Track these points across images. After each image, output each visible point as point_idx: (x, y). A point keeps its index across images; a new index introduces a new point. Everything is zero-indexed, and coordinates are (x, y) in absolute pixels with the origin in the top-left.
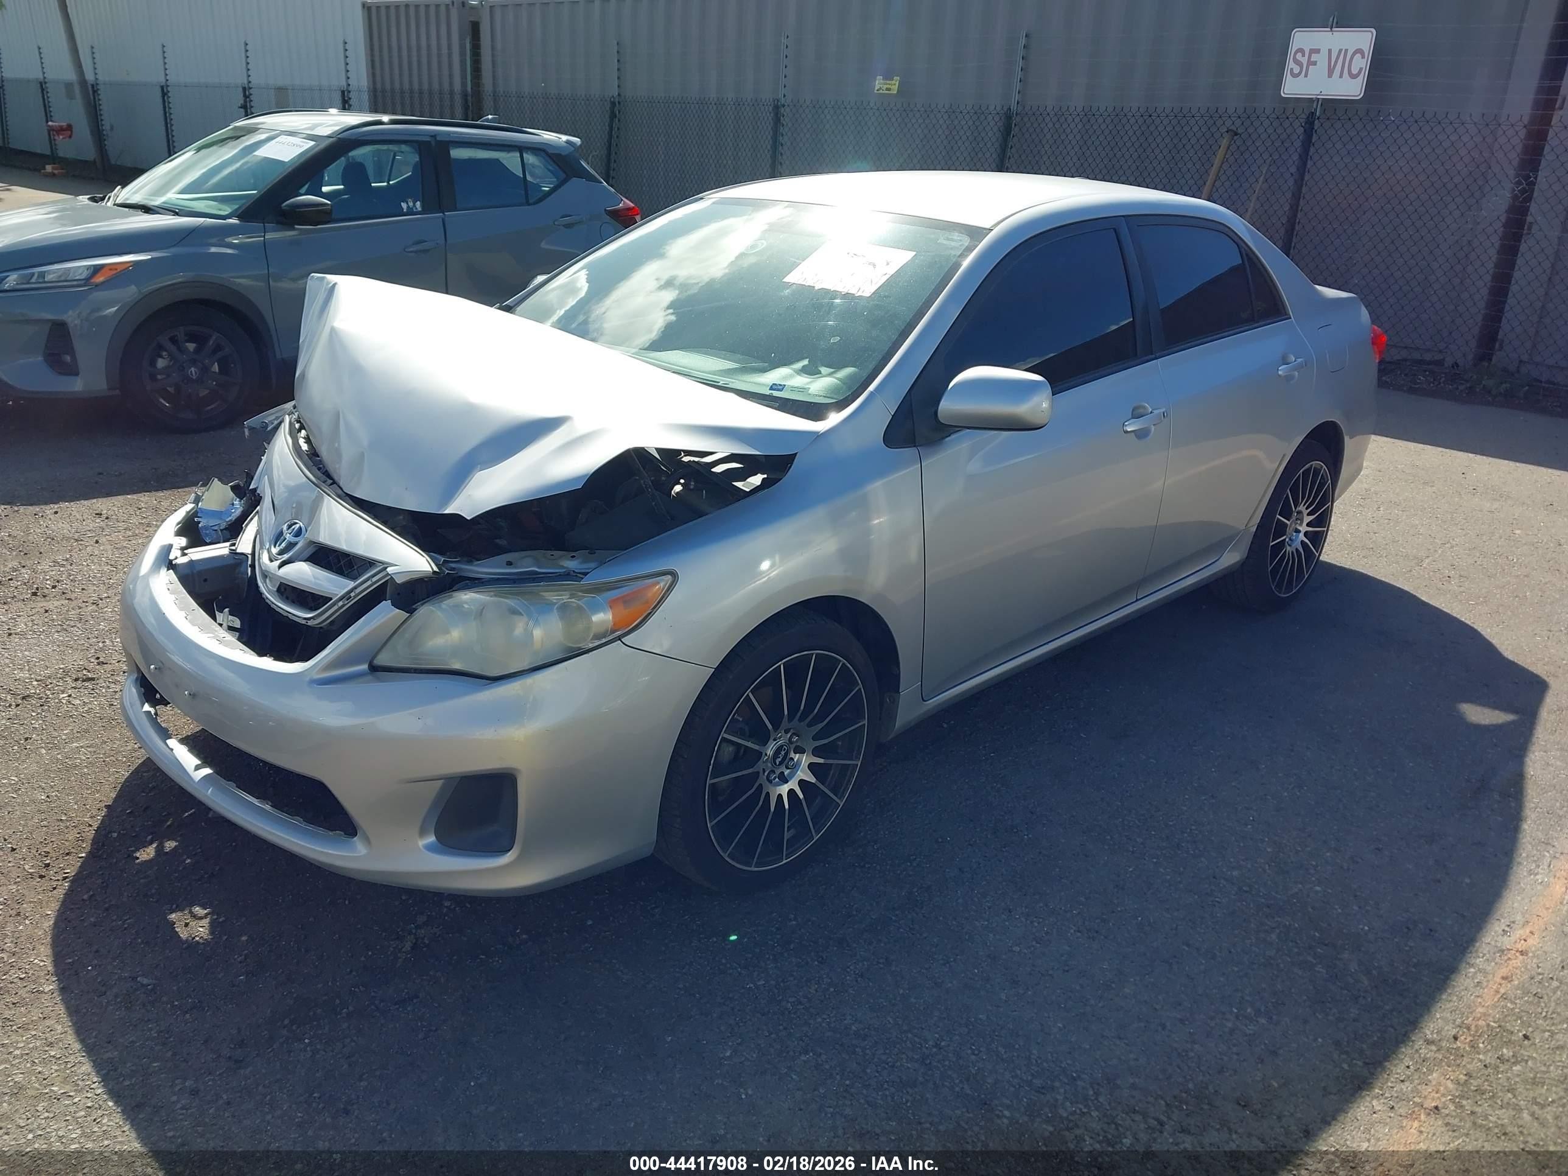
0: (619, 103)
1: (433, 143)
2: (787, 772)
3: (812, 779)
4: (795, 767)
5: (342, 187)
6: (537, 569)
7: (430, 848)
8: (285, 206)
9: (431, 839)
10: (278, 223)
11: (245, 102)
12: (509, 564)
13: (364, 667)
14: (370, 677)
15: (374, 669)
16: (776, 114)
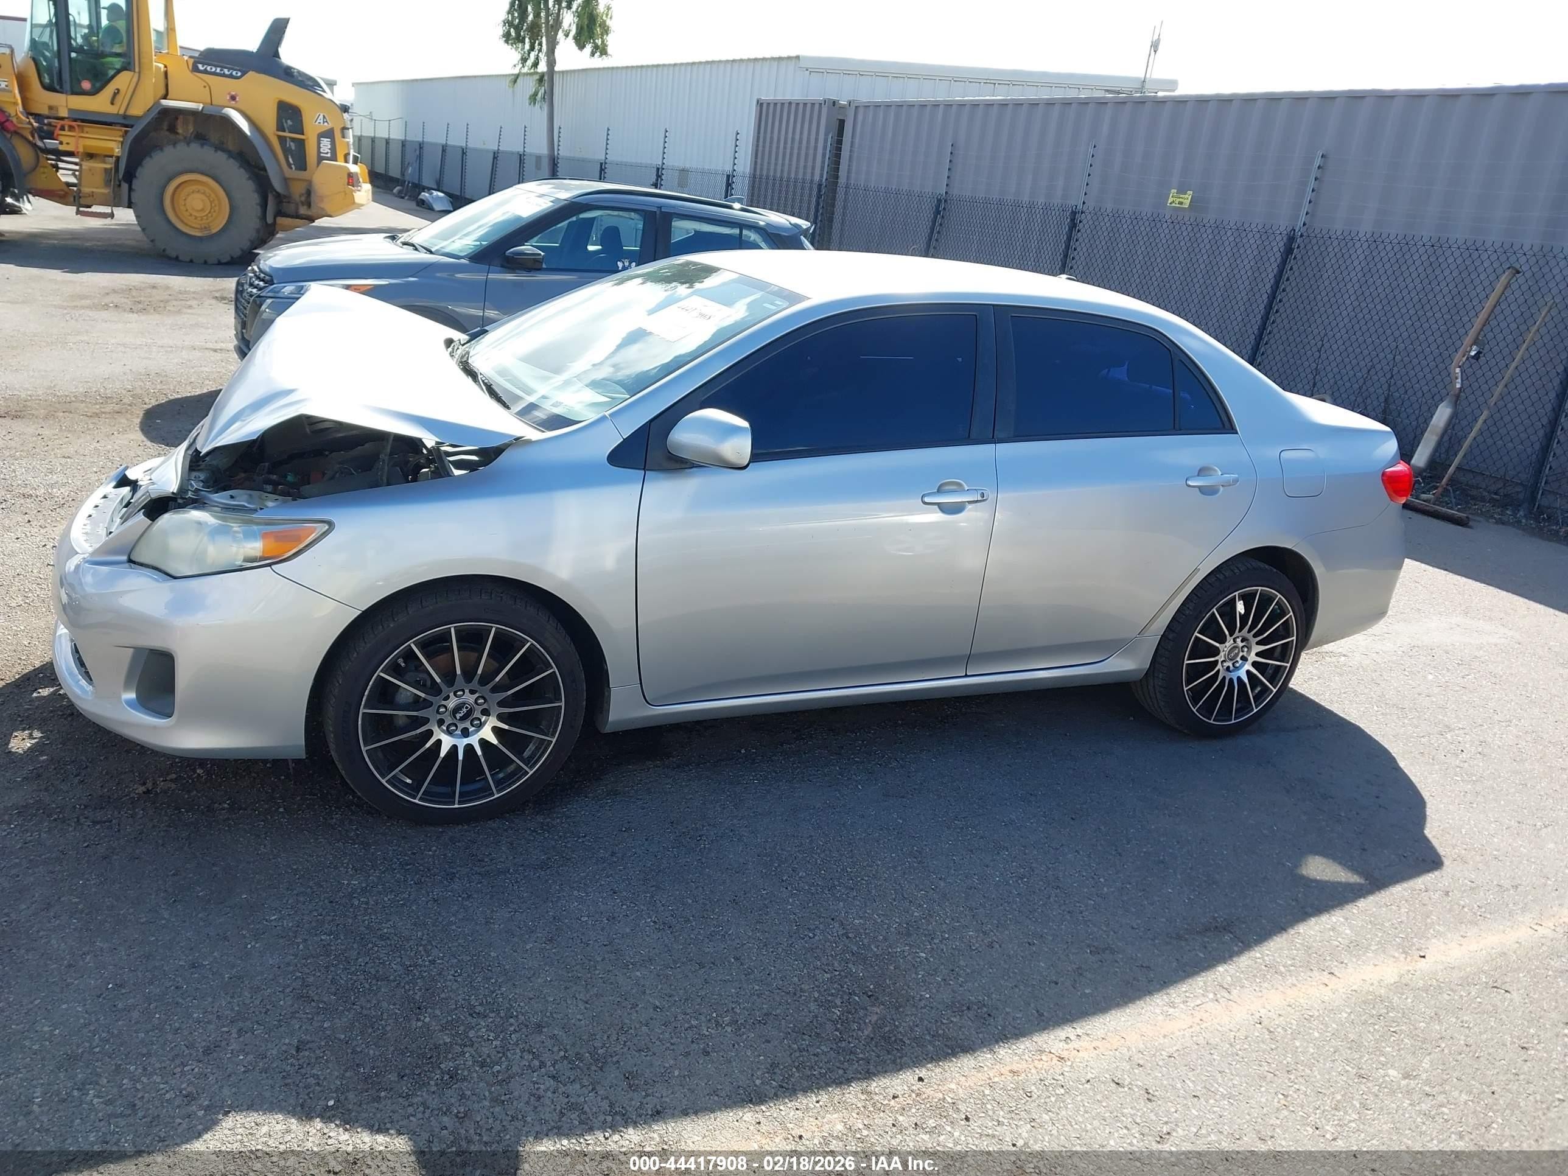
0: (945, 201)
1: (658, 212)
2: (472, 729)
3: (494, 740)
4: (481, 726)
5: (600, 247)
6: (246, 505)
7: (129, 703)
8: (510, 253)
9: (132, 695)
10: (502, 266)
11: (657, 180)
12: (232, 497)
13: (125, 558)
14: (127, 565)
15: (130, 561)
16: (1073, 220)
